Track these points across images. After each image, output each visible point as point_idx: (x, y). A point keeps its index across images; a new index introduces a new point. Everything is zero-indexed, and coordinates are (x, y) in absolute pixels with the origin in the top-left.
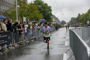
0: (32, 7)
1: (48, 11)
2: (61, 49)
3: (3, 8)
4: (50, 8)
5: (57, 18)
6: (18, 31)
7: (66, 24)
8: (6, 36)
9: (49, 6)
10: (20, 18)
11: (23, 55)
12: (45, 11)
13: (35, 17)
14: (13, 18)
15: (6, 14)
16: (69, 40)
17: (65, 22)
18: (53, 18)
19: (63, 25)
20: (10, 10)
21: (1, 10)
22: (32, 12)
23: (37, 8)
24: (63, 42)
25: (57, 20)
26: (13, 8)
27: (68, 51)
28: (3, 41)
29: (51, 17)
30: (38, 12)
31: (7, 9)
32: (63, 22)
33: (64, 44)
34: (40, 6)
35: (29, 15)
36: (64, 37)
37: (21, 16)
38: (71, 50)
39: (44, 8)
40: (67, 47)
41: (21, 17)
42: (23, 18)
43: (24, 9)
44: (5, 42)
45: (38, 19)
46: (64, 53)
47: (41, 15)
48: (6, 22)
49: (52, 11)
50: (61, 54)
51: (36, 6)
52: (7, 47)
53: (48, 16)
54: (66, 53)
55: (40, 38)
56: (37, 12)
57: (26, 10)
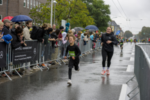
0: (77, 4)
1: (104, 13)
2: (119, 76)
3: (30, 4)
4: (107, 8)
5: (119, 26)
6: (50, 41)
7: (133, 37)
8: (31, 48)
9: (106, 5)
10: (57, 22)
11: (56, 82)
12: (99, 12)
13: (81, 22)
14: (46, 20)
15: (34, 13)
16: (134, 63)
17: (131, 33)
19: (128, 37)
20: (41, 7)
21: (26, 6)
22: (77, 12)
23: (86, 7)
25: (119, 30)
26: (46, 4)
27: (131, 81)
28: (25, 55)
29: (108, 23)
30: (86, 14)
31: (36, 4)
32: (128, 34)
33: (126, 69)
34: (91, 4)
35: (71, 18)
36: (127, 58)
37: (58, 18)
38: (135, 80)
39: (98, 7)
40: (129, 74)
41: (59, 20)
42: (61, 21)
43: (63, 6)
44: (28, 58)
46: (124, 83)
47: (91, 19)
48: (30, 25)
49: (110, 13)
50: (119, 84)
51: (85, 2)
52: (31, 67)
53: (103, 20)
54: (127, 83)
55: (85, 56)
56: (84, 13)
57: (68, 9)
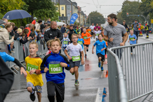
18: (59, 4)
24: (90, 91)
45: (6, 8)
